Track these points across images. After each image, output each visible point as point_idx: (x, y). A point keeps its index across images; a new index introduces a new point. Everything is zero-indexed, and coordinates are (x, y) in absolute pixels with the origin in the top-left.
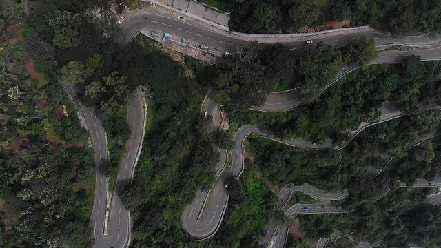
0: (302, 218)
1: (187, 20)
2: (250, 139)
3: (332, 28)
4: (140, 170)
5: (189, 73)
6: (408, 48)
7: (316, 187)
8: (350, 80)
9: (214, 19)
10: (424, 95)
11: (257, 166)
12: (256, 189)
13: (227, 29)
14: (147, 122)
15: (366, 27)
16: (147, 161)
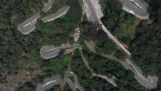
0: (67, 85)
1: (94, 7)
2: (77, 50)
3: (122, 44)
4: (48, 23)
5: (82, 19)
6: (134, 70)
7: (79, 80)
8: (113, 61)
9: (100, 13)
10: (127, 87)
11: (72, 58)
12: (66, 62)
13: (100, 18)
14: (61, 16)
15: (130, 54)
16: (51, 24)
